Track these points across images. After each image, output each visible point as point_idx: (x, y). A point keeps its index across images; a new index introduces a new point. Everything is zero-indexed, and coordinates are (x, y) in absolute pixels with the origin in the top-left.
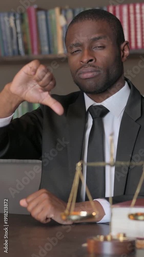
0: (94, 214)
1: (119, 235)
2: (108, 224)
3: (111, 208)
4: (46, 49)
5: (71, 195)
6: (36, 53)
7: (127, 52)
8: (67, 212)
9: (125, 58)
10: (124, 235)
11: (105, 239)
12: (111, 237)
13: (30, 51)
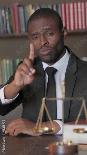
0: (53, 129)
1: (68, 142)
2: (61, 135)
3: (63, 125)
4: (24, 29)
5: (39, 118)
6: (18, 32)
7: (65, 33)
8: (36, 128)
9: (65, 37)
10: (71, 142)
11: (59, 145)
12: (63, 143)
13: (14, 31)
